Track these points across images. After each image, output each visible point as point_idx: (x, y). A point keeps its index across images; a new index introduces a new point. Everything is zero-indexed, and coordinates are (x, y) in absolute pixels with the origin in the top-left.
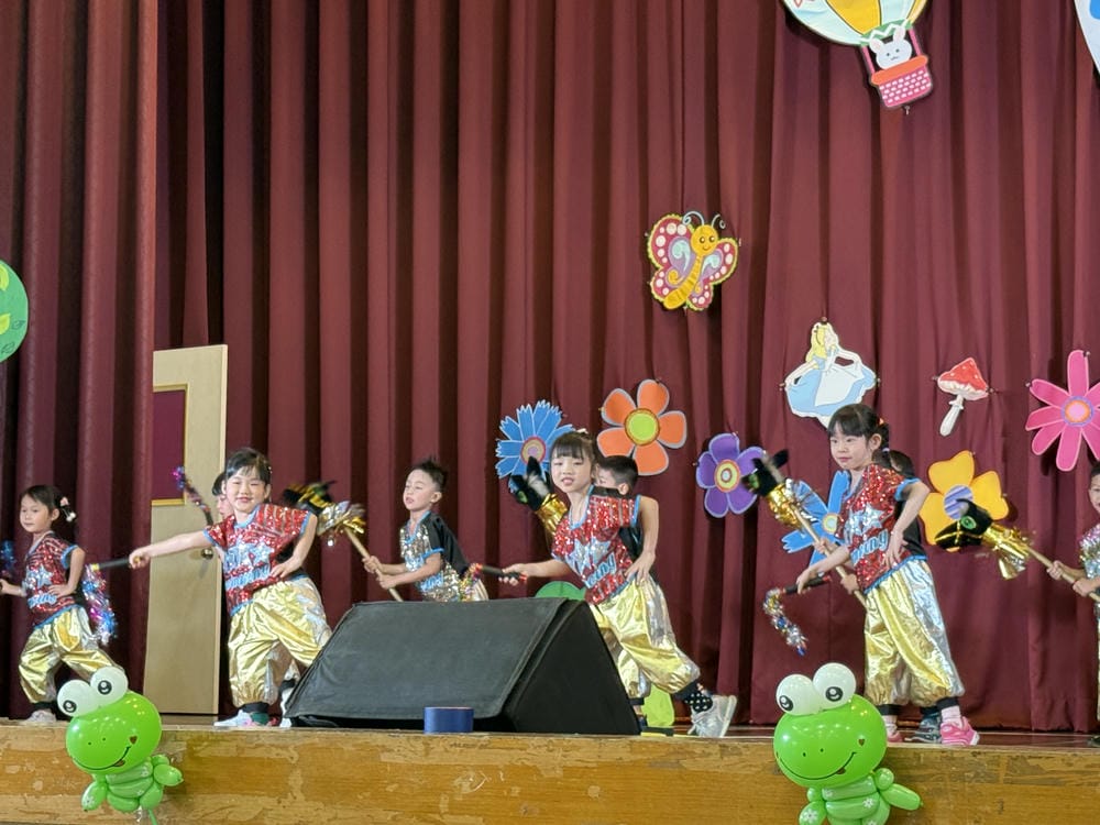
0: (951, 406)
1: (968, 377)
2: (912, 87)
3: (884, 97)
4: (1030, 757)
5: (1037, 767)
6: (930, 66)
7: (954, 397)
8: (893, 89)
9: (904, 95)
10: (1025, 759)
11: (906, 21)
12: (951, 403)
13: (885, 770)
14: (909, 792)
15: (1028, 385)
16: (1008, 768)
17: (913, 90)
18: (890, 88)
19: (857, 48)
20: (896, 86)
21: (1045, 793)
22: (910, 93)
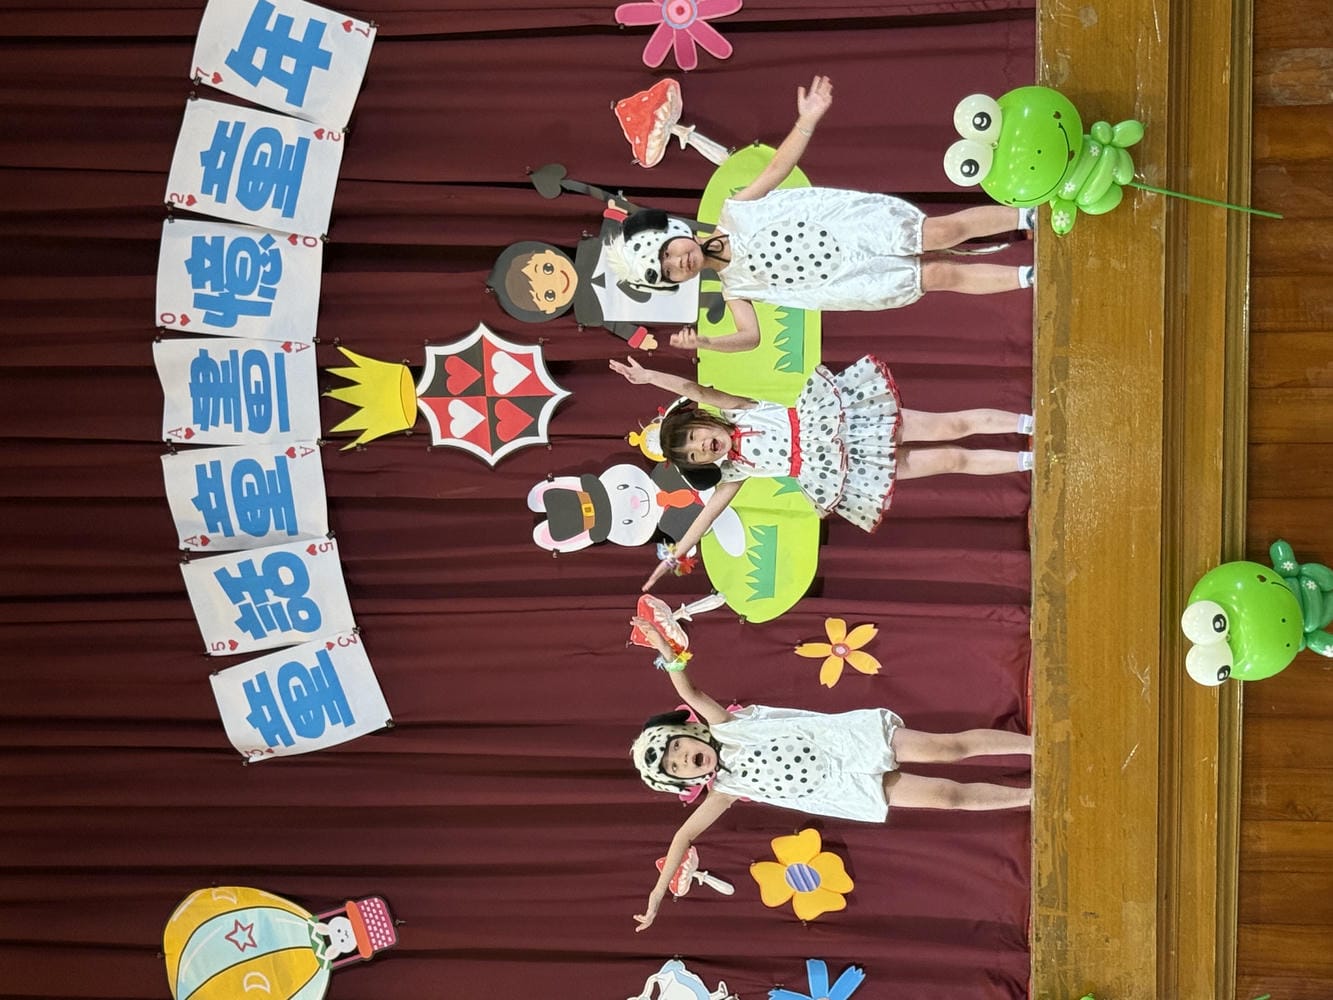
0: (704, 883)
2: (377, 917)
3: (386, 945)
4: (1040, 884)
5: (1052, 878)
6: (356, 899)
7: (695, 880)
8: (378, 935)
9: (385, 925)
10: (1041, 890)
11: (310, 922)
12: (701, 884)
16: (1052, 907)
17: (380, 916)
18: (377, 940)
19: (333, 974)
20: (375, 934)
21: (1075, 871)
22: (383, 919)
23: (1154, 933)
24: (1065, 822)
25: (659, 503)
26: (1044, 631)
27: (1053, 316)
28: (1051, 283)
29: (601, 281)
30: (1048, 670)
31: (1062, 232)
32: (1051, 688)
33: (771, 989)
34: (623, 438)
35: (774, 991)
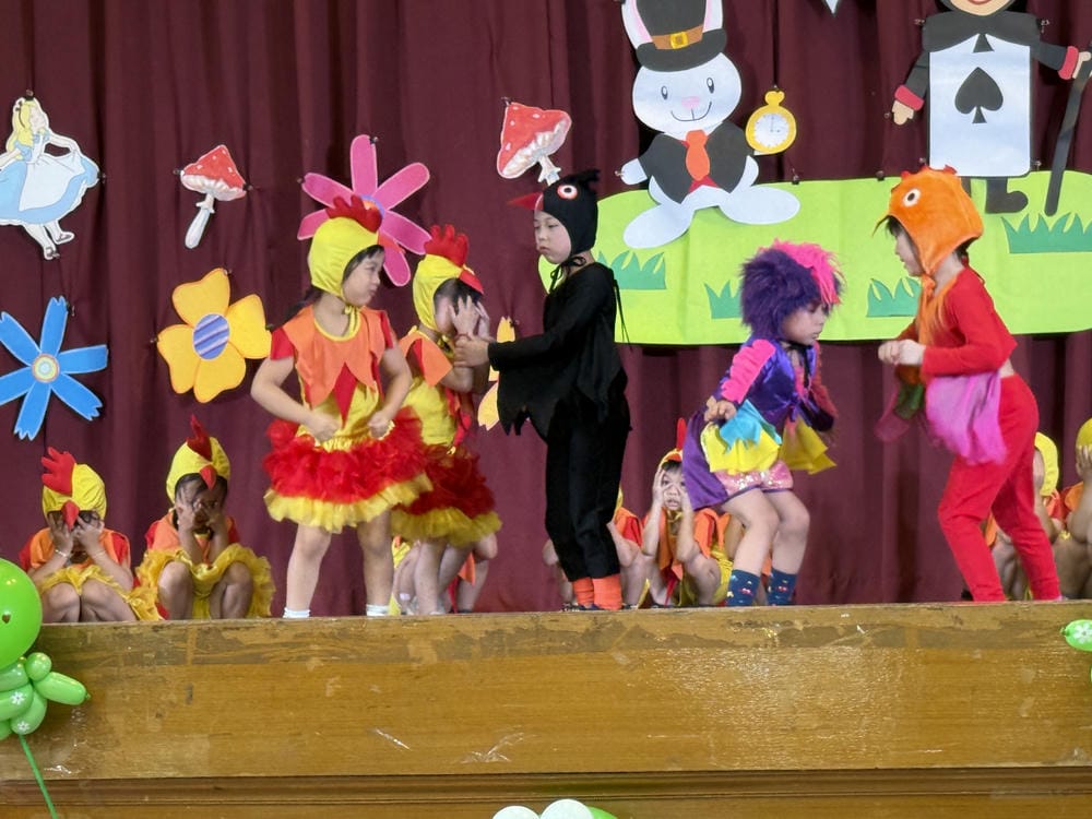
0: (199, 209)
1: (220, 169)
4: (225, 629)
5: (235, 643)
10: (219, 631)
12: (198, 205)
13: (39, 655)
14: (73, 682)
15: (299, 180)
16: (197, 643)
21: (244, 673)
23: (171, 774)
24: (307, 658)
25: (692, 134)
26: (549, 626)
27: (958, 625)
28: (1001, 623)
29: (983, 46)
30: (500, 632)
31: (1068, 634)
32: (477, 637)
33: (68, 299)
34: (776, 81)
35: (65, 304)
